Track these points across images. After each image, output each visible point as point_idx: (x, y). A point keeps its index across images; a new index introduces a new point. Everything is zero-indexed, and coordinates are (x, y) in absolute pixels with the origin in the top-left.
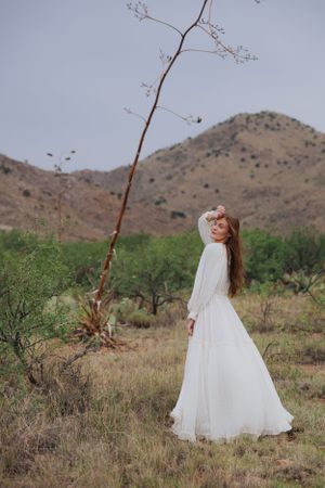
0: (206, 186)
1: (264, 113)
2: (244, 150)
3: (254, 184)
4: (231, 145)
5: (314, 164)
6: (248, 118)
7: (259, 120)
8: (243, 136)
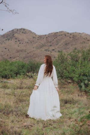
0: (6, 49)
1: (22, 29)
2: (16, 39)
3: (19, 48)
4: (13, 37)
5: (35, 43)
6: (17, 30)
7: (21, 31)
8: (16, 35)
